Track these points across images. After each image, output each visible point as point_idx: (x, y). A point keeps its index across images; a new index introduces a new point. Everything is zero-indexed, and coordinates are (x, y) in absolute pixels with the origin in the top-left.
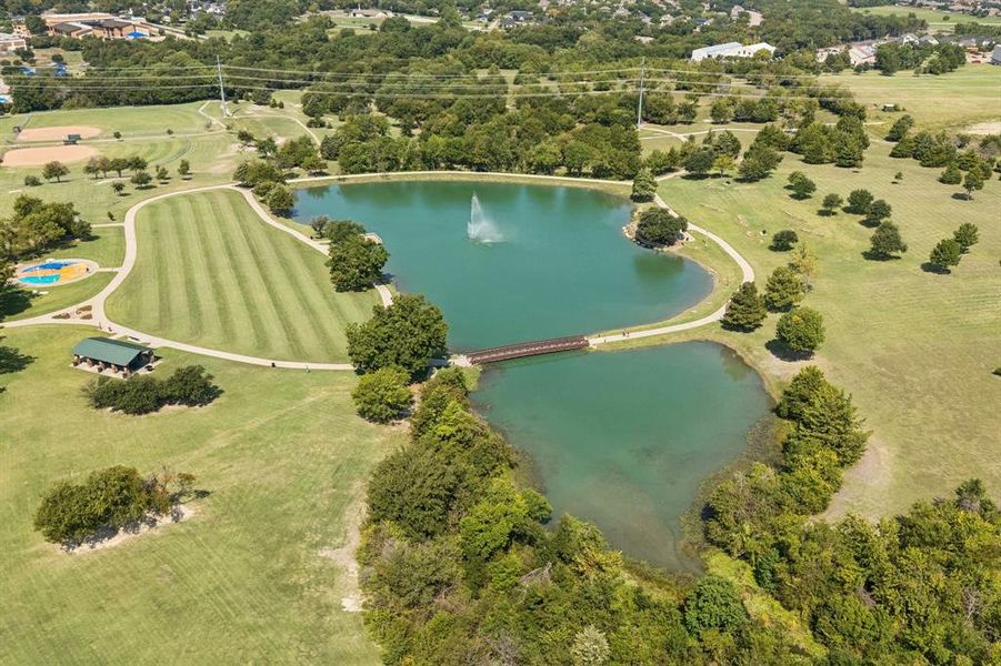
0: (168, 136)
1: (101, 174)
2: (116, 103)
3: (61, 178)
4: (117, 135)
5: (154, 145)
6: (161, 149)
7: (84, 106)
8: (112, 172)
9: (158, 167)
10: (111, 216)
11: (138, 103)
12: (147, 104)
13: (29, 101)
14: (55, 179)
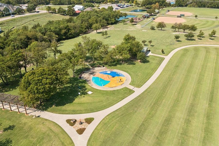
0: (215, 19)
1: (177, 30)
2: (204, 6)
3: (163, 29)
4: (196, 16)
5: (208, 22)
6: (209, 24)
7: (194, 6)
8: (181, 30)
9: (201, 31)
10: (163, 51)
11: (212, 7)
12: (215, 8)
13: (179, 3)
14: (160, 29)
